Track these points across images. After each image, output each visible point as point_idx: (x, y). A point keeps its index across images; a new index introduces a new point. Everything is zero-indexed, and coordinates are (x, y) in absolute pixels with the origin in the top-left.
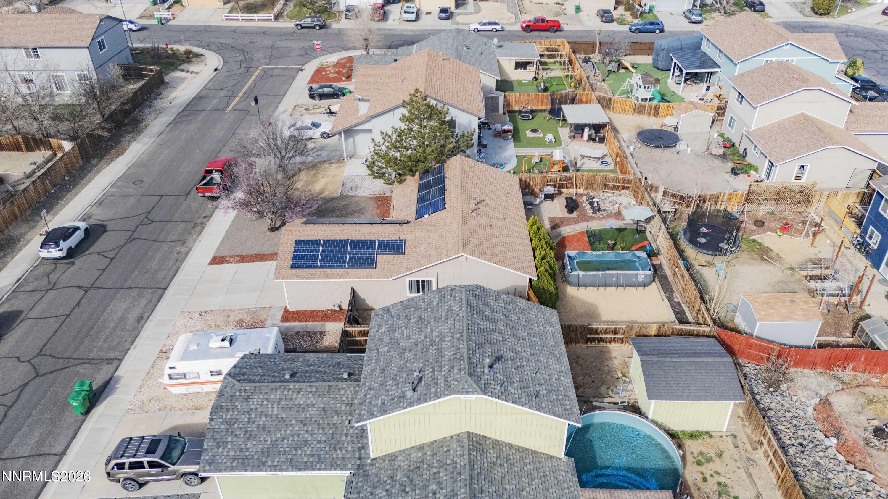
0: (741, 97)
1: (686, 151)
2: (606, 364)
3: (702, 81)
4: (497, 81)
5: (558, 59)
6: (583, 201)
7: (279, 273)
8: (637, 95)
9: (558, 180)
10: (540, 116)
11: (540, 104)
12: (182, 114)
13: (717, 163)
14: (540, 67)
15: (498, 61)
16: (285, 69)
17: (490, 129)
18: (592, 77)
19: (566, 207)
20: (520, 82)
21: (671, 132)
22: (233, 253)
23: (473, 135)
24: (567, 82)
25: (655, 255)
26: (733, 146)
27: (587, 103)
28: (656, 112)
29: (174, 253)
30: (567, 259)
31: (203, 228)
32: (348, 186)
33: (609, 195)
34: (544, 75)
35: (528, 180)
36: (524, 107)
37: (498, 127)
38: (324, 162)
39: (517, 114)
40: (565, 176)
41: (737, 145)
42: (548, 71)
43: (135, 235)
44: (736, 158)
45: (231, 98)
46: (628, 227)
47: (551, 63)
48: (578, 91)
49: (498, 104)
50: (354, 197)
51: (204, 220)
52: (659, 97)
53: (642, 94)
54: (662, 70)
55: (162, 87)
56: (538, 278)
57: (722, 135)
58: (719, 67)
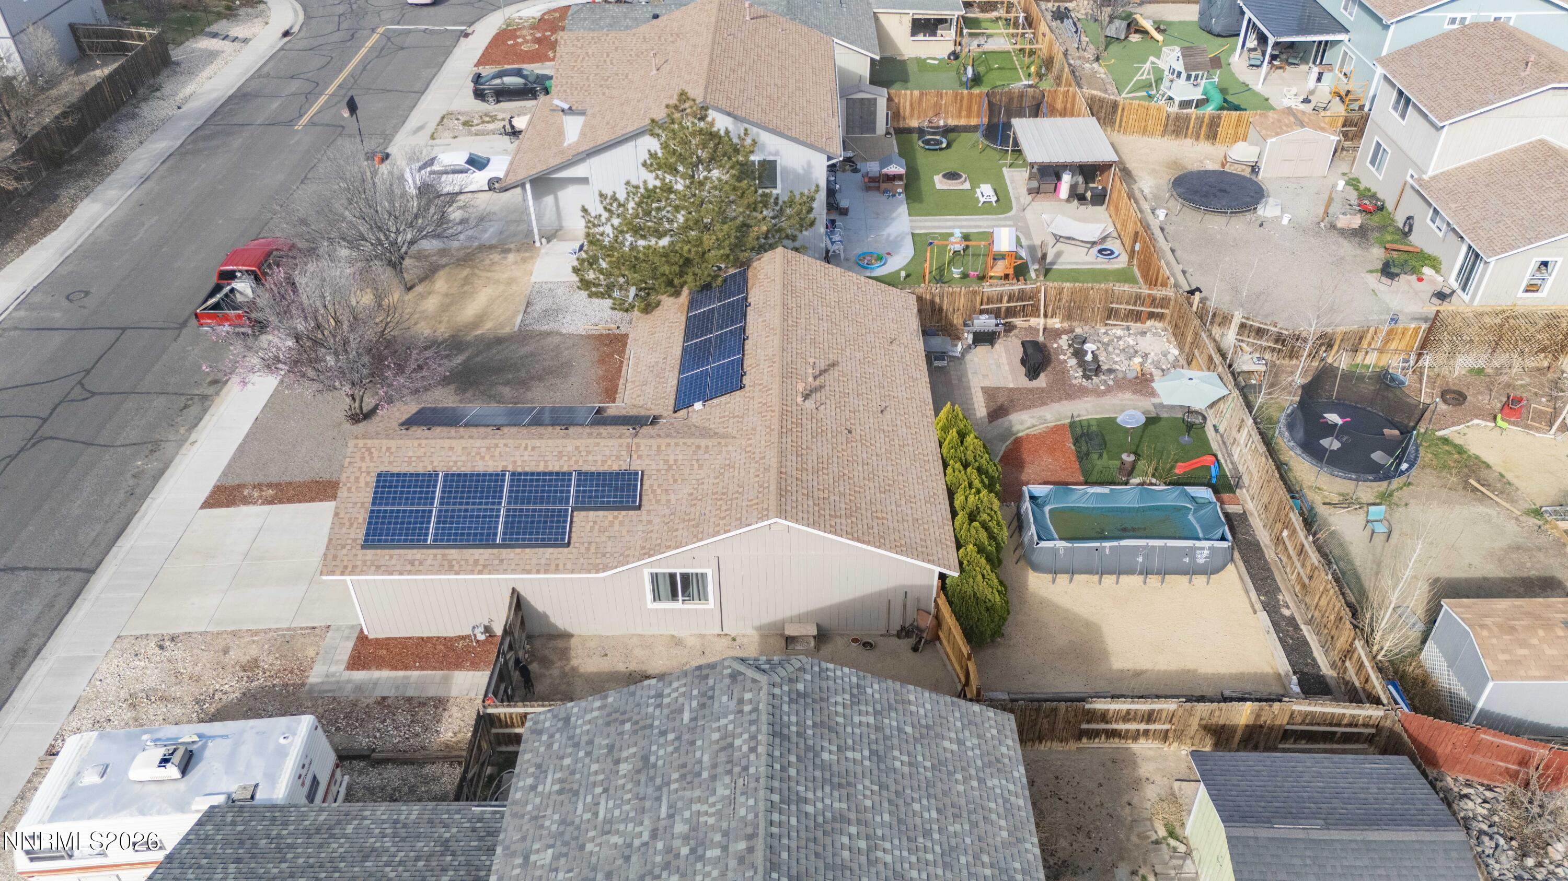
0: (1403, 101)
1: (1278, 219)
2: (1126, 798)
3: (1304, 60)
4: (872, 60)
5: (1001, 13)
6: (1060, 347)
7: (335, 558)
8: (1170, 93)
9: (1005, 299)
10: (964, 141)
11: (964, 113)
12: (201, 133)
13: (1347, 248)
14: (965, 31)
15: (876, 16)
16: (432, 32)
17: (856, 170)
18: (1073, 52)
19: (1023, 362)
20: (921, 63)
21: (1244, 177)
22: (260, 479)
23: (813, 199)
24: (1021, 63)
25: (1231, 489)
26: (1382, 208)
27: (1063, 114)
28: (1212, 131)
29: (129, 475)
30: (1027, 505)
31: (205, 411)
32: (540, 306)
33: (1119, 332)
34: (972, 46)
35: (937, 299)
36: (930, 122)
37: (873, 167)
38: (491, 247)
39: (915, 136)
40: (1022, 292)
41: (1390, 206)
42: (982, 40)
43: (47, 430)
44: (1389, 238)
45: (309, 96)
46: (1164, 415)
47: (987, 20)
48: (1046, 85)
49: (874, 113)
50: (549, 334)
51: (210, 391)
52: (1217, 99)
53: (1183, 90)
54: (1219, 36)
55: (165, 73)
56: (962, 570)
57: (1353, 183)
58: (1347, 31)
